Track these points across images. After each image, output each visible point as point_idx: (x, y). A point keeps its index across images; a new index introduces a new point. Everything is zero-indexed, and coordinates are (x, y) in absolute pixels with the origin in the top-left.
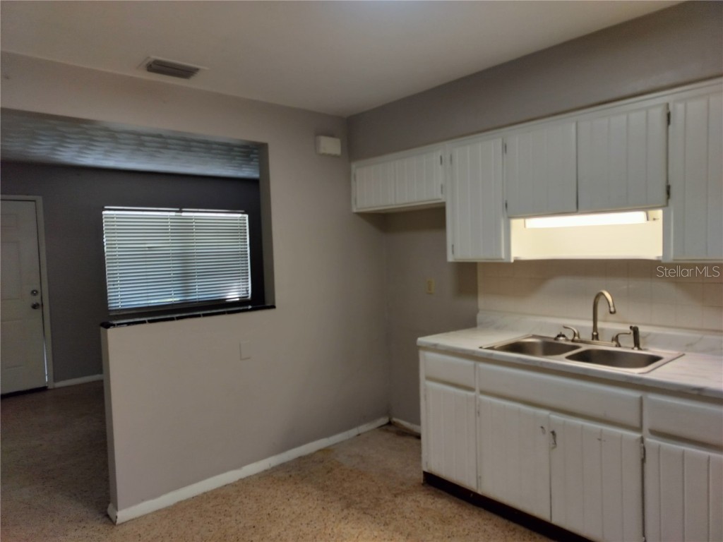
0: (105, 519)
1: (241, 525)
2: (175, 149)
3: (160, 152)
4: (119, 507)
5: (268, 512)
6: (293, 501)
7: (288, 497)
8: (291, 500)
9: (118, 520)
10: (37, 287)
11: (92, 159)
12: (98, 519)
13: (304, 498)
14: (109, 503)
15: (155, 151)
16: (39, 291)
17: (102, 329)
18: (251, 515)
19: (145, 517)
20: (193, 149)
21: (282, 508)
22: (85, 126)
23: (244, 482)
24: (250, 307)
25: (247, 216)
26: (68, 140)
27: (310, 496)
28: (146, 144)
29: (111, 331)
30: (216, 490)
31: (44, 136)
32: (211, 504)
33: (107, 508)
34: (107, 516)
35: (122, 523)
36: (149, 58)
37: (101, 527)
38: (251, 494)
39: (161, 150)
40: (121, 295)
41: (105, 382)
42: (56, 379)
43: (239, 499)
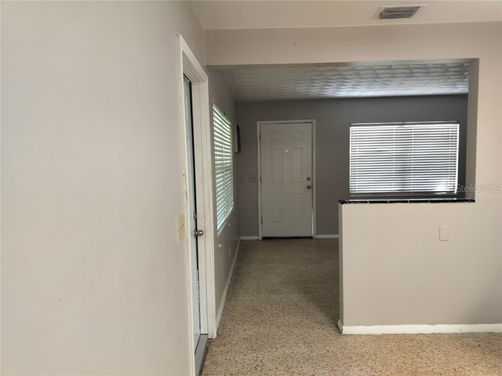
0: (336, 328)
1: (430, 369)
2: (401, 77)
3: (390, 81)
4: (344, 324)
5: (454, 367)
6: (479, 367)
7: (475, 362)
8: (477, 365)
9: (343, 331)
10: (310, 176)
11: (345, 92)
12: (332, 327)
13: (491, 368)
14: (339, 318)
15: (387, 81)
16: (311, 178)
17: (339, 204)
18: (439, 364)
19: (360, 336)
20: (414, 75)
21: (469, 369)
22: (340, 69)
23: (437, 337)
24: (455, 199)
25: (458, 125)
26: (331, 81)
27: (496, 368)
28: (380, 76)
29: (344, 206)
30: (412, 335)
31: (317, 80)
32: (408, 344)
33: (337, 321)
34: (337, 326)
35: (346, 335)
36: (381, 7)
37: (333, 332)
38: (441, 348)
39: (391, 79)
40: (358, 184)
41: (339, 240)
42: (318, 233)
43: (430, 348)
